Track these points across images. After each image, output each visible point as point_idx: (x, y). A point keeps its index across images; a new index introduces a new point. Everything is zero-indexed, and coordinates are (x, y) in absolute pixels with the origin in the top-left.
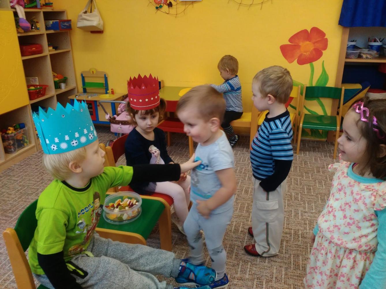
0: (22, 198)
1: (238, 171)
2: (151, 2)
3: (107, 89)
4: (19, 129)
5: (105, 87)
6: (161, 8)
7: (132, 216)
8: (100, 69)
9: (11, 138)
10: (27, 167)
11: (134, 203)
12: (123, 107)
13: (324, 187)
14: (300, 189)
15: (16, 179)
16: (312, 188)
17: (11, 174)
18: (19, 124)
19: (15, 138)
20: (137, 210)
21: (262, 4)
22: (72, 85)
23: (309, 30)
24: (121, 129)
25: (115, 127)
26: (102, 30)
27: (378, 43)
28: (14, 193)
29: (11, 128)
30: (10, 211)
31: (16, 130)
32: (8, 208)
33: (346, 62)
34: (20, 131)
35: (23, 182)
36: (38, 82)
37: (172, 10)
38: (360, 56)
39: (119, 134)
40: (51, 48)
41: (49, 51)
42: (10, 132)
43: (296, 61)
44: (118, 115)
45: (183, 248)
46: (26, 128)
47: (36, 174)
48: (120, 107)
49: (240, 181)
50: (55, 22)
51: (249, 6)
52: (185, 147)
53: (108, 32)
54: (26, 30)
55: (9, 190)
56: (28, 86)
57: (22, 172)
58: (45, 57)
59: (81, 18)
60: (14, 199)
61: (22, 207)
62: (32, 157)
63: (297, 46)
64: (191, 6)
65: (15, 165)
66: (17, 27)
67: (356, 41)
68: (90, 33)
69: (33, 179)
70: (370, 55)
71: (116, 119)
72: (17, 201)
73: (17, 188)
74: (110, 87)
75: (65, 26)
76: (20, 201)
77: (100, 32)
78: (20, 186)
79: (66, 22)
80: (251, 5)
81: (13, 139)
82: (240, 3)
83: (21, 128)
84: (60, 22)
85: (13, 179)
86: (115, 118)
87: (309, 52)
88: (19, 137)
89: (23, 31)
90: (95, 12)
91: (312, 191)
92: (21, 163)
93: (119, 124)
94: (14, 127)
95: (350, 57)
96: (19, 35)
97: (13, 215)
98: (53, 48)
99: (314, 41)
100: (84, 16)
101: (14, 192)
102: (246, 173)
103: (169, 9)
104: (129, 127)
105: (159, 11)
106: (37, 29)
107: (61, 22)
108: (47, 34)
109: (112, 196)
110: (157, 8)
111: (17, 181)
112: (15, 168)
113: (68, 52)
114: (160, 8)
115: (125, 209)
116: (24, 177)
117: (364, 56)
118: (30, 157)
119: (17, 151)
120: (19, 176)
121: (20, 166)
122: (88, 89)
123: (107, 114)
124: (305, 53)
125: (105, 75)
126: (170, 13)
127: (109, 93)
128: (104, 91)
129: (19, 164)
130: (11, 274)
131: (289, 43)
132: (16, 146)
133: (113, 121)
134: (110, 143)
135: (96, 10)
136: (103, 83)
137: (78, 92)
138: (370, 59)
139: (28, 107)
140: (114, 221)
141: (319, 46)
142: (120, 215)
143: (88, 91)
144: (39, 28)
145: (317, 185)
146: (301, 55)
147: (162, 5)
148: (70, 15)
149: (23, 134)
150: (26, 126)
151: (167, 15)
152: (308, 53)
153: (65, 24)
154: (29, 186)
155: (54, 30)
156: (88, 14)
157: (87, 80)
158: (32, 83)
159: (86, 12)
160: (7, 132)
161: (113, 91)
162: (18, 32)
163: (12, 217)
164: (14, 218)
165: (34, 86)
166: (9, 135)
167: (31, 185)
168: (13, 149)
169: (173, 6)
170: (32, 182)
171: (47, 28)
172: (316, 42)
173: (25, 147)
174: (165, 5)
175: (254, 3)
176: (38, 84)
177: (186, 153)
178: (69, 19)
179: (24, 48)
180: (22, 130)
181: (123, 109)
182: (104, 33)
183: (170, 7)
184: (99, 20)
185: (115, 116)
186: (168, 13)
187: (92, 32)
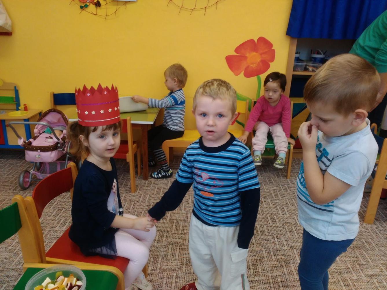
3: (18, 105)
5: (16, 102)
6: (87, 7)
11: (73, 284)
12: (42, 128)
13: (288, 215)
14: (263, 220)
16: (275, 216)
21: (206, 9)
23: (256, 41)
24: (39, 157)
25: (31, 155)
26: (11, 32)
27: (320, 55)
33: (293, 75)
37: (101, 11)
38: (306, 69)
39: (36, 163)
43: (242, 73)
44: (35, 138)
48: (37, 128)
51: (192, 10)
53: (18, 34)
63: (244, 58)
64: (123, 8)
67: (299, 53)
71: (32, 145)
74: (22, 102)
77: (8, 34)
82: (181, 7)
86: (30, 143)
87: (256, 64)
91: (277, 220)
93: (37, 151)
95: (297, 70)
99: (261, 52)
103: (97, 9)
104: (51, 154)
105: (83, 11)
110: (82, 7)
114: (85, 8)
117: (311, 69)
123: (21, 138)
124: (252, 65)
125: (15, 87)
126: (98, 14)
127: (20, 109)
128: (15, 107)
133: (28, 146)
134: (24, 174)
136: (13, 97)
141: (266, 57)
145: (280, 213)
146: (248, 67)
147: (88, 4)
151: (94, 15)
152: (254, 65)
161: (26, 107)
169: (101, 6)
172: (264, 53)
174: (91, 4)
175: (196, 8)
181: (41, 130)
182: (13, 35)
183: (98, 7)
184: (6, 19)
185: (31, 140)
186: (95, 14)
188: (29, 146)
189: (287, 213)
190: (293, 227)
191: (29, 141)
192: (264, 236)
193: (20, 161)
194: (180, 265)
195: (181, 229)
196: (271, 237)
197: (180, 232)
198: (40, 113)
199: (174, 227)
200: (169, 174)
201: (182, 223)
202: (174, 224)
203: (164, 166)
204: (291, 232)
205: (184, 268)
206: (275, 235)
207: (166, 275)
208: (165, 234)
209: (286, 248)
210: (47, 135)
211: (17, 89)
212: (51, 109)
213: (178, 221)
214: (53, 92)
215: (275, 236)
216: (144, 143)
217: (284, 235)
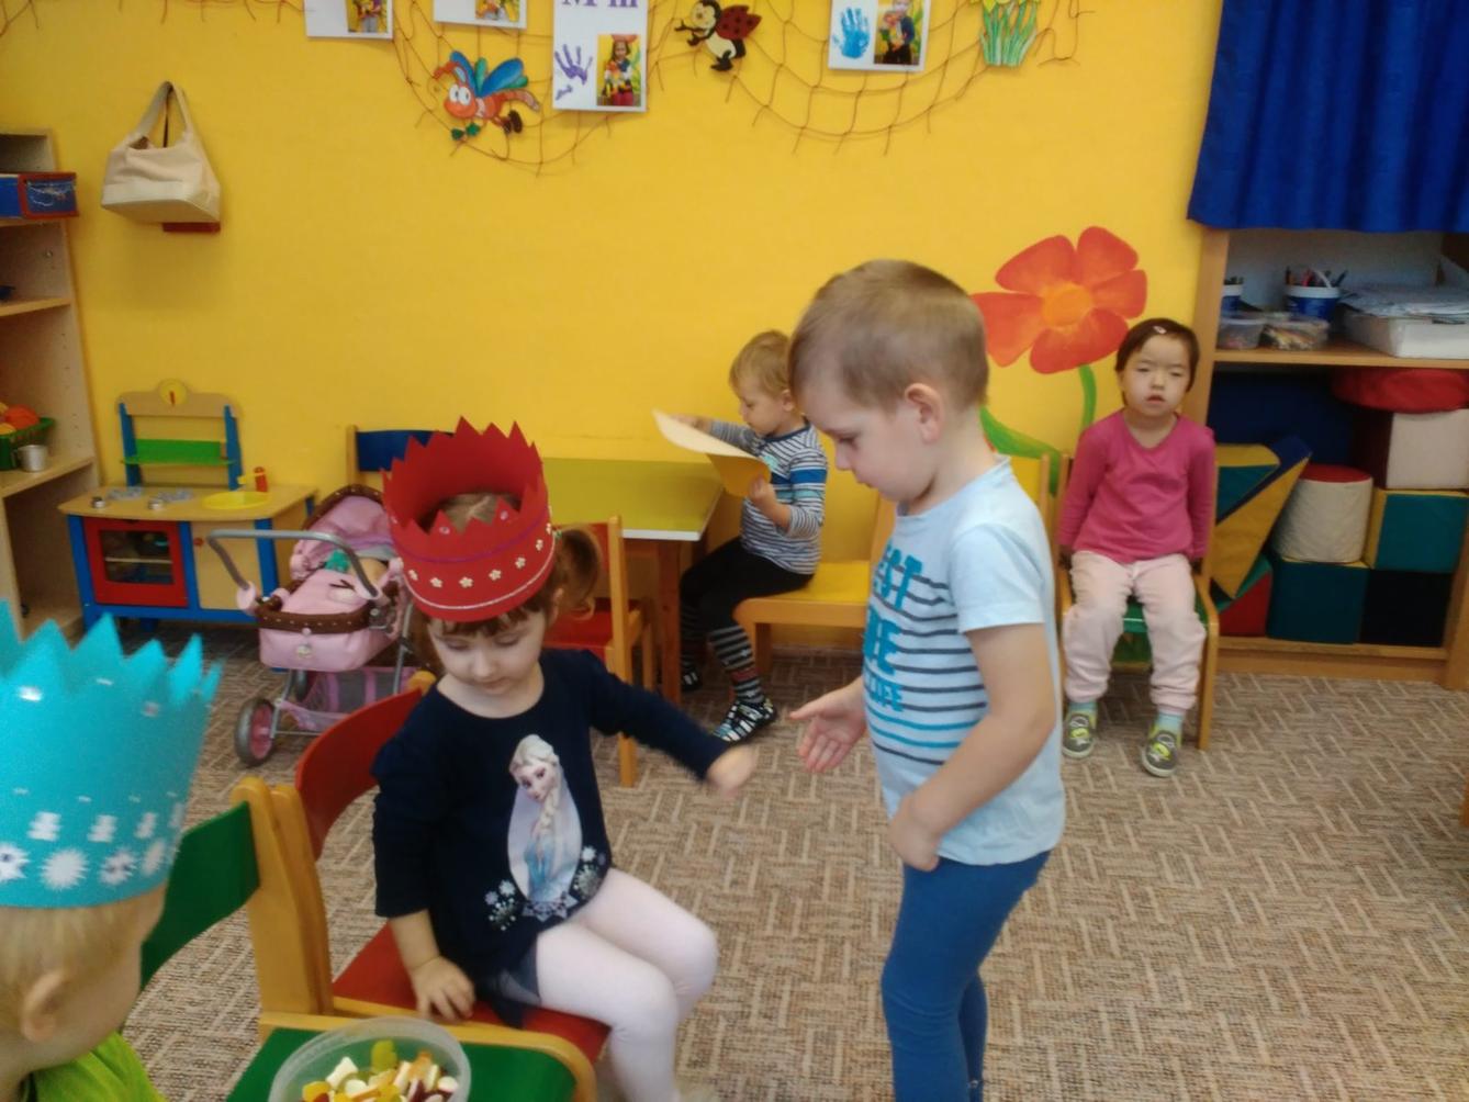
2: (430, 111)
3: (235, 470)
5: (227, 459)
6: (474, 134)
8: (204, 384)
11: (429, 1084)
12: (314, 550)
13: (1199, 886)
14: (1105, 900)
16: (1149, 889)
21: (889, 132)
22: (74, 452)
23: (1074, 239)
24: (308, 651)
25: (280, 647)
26: (217, 219)
27: (1321, 289)
33: (1217, 365)
37: (522, 147)
38: (1265, 342)
39: (295, 672)
43: (1024, 361)
44: (293, 587)
48: (300, 552)
49: (852, 873)
51: (839, 139)
53: (239, 229)
59: (122, 166)
63: (1031, 302)
64: (601, 132)
67: (1241, 283)
68: (159, 232)
70: (1303, 334)
71: (284, 610)
74: (251, 458)
75: (47, 198)
77: (207, 227)
79: (53, 181)
80: (845, 134)
82: (803, 128)
84: (25, 182)
86: (277, 605)
87: (1076, 324)
90: (186, 144)
91: (1155, 904)
93: (301, 632)
95: (1231, 344)
99: (1095, 280)
100: (136, 159)
103: (508, 140)
104: (347, 643)
105: (464, 150)
107: (29, 184)
110: (457, 135)
113: (59, 311)
117: (1283, 340)
122: (150, 470)
123: (245, 586)
124: (1060, 329)
125: (227, 410)
126: (511, 157)
127: (242, 485)
128: (222, 477)
131: (998, 289)
133: (271, 615)
134: (254, 712)
135: (189, 136)
136: (218, 444)
137: (103, 482)
138: (1306, 350)
141: (1114, 299)
143: (147, 476)
145: (1169, 876)
146: (1045, 335)
147: (478, 123)
148: (68, 153)
151: (498, 162)
152: (1070, 327)
153: (50, 191)
156: (151, 150)
157: (144, 431)
159: (142, 144)
161: (264, 476)
169: (524, 129)
172: (1104, 286)
174: (490, 123)
175: (855, 129)
178: (66, 168)
181: (314, 558)
182: (224, 231)
183: (513, 134)
184: (204, 180)
185: (281, 592)
186: (503, 155)
187: (172, 228)
188: (273, 614)
189: (1194, 876)
190: (1218, 932)
191: (276, 597)
192: (1104, 961)
194: (793, 1052)
195: (797, 921)
196: (1130, 964)
197: (795, 933)
198: (309, 501)
199: (772, 912)
201: (799, 902)
202: (773, 904)
203: (749, 690)
204: (1209, 947)
205: (806, 1063)
206: (1145, 956)
207: (741, 1084)
208: (741, 938)
209: (1187, 1006)
210: (336, 577)
211: (233, 415)
212: (349, 487)
213: (787, 893)
214: (356, 427)
215: (1147, 961)
216: (666, 608)
217: (1182, 960)
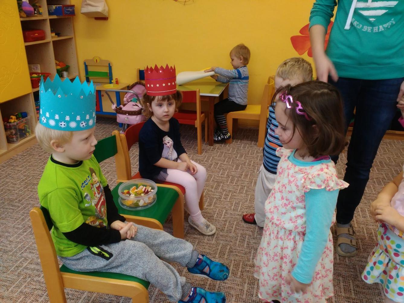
0: (28, 188)
1: (246, 164)
3: (111, 79)
4: (21, 118)
5: (109, 76)
7: (148, 203)
8: (103, 58)
9: (13, 127)
10: (31, 157)
11: (149, 190)
12: (130, 97)
15: (20, 169)
17: (15, 164)
18: (21, 113)
19: (17, 128)
20: (152, 197)
22: (74, 74)
24: (127, 119)
25: (121, 118)
26: (108, 17)
28: (19, 183)
29: (14, 117)
30: (16, 201)
31: (18, 119)
32: (14, 198)
34: (22, 119)
35: (27, 172)
36: (40, 70)
39: (125, 124)
40: (54, 34)
41: (52, 37)
42: (12, 121)
43: (306, 53)
44: (124, 105)
45: (195, 236)
46: (29, 117)
47: (40, 164)
48: (126, 97)
49: (250, 174)
50: (58, 7)
52: (192, 139)
53: (113, 19)
54: (29, 14)
55: (14, 180)
56: (31, 74)
57: (25, 162)
58: (48, 43)
59: (86, 3)
60: (20, 189)
61: (29, 197)
62: (34, 147)
65: (17, 155)
66: (19, 11)
68: (94, 20)
69: (38, 170)
71: (122, 110)
72: (23, 191)
73: (22, 178)
74: (115, 76)
75: (69, 11)
76: (25, 191)
77: (105, 18)
78: (25, 176)
79: (70, 7)
81: (15, 129)
83: (23, 117)
84: (64, 7)
85: (16, 169)
86: (121, 108)
88: (21, 126)
89: (25, 16)
92: (24, 153)
93: (126, 115)
94: (16, 116)
96: (22, 19)
97: (19, 205)
98: (56, 35)
100: (89, 1)
101: (19, 181)
102: (255, 166)
104: (136, 118)
106: (40, 14)
108: (50, 20)
109: (126, 184)
111: (21, 171)
112: (18, 158)
113: (71, 39)
115: (141, 195)
116: (28, 168)
118: (32, 148)
119: (19, 140)
120: (23, 166)
121: (22, 156)
122: (91, 78)
123: (114, 104)
125: (109, 64)
127: (112, 83)
128: (109, 81)
129: (22, 154)
130: (23, 261)
131: (300, 34)
132: (19, 136)
133: (119, 111)
136: (107, 72)
139: (30, 95)
140: (130, 207)
142: (136, 200)
143: (91, 80)
144: (42, 12)
149: (25, 123)
150: (28, 115)
153: (69, 9)
154: (34, 176)
155: (57, 15)
157: (90, 69)
158: (34, 71)
160: (9, 121)
161: (118, 81)
162: (21, 17)
163: (19, 207)
164: (21, 207)
165: (36, 73)
166: (11, 124)
167: (36, 175)
168: (15, 139)
170: (37, 172)
171: (50, 14)
173: (27, 137)
176: (39, 72)
177: (193, 146)
178: (72, 4)
179: (27, 33)
180: (24, 119)
181: (129, 99)
182: (109, 20)
184: (105, 6)
185: (121, 106)
187: (97, 19)
191: (120, 107)
193: (111, 126)
195: (235, 182)
197: (234, 184)
198: (128, 86)
199: (229, 180)
200: (227, 137)
201: (236, 179)
202: (230, 179)
203: (224, 131)
208: (222, 184)
210: (134, 103)
211: (111, 65)
212: (137, 82)
213: (233, 177)
214: (139, 69)
216: (210, 113)
